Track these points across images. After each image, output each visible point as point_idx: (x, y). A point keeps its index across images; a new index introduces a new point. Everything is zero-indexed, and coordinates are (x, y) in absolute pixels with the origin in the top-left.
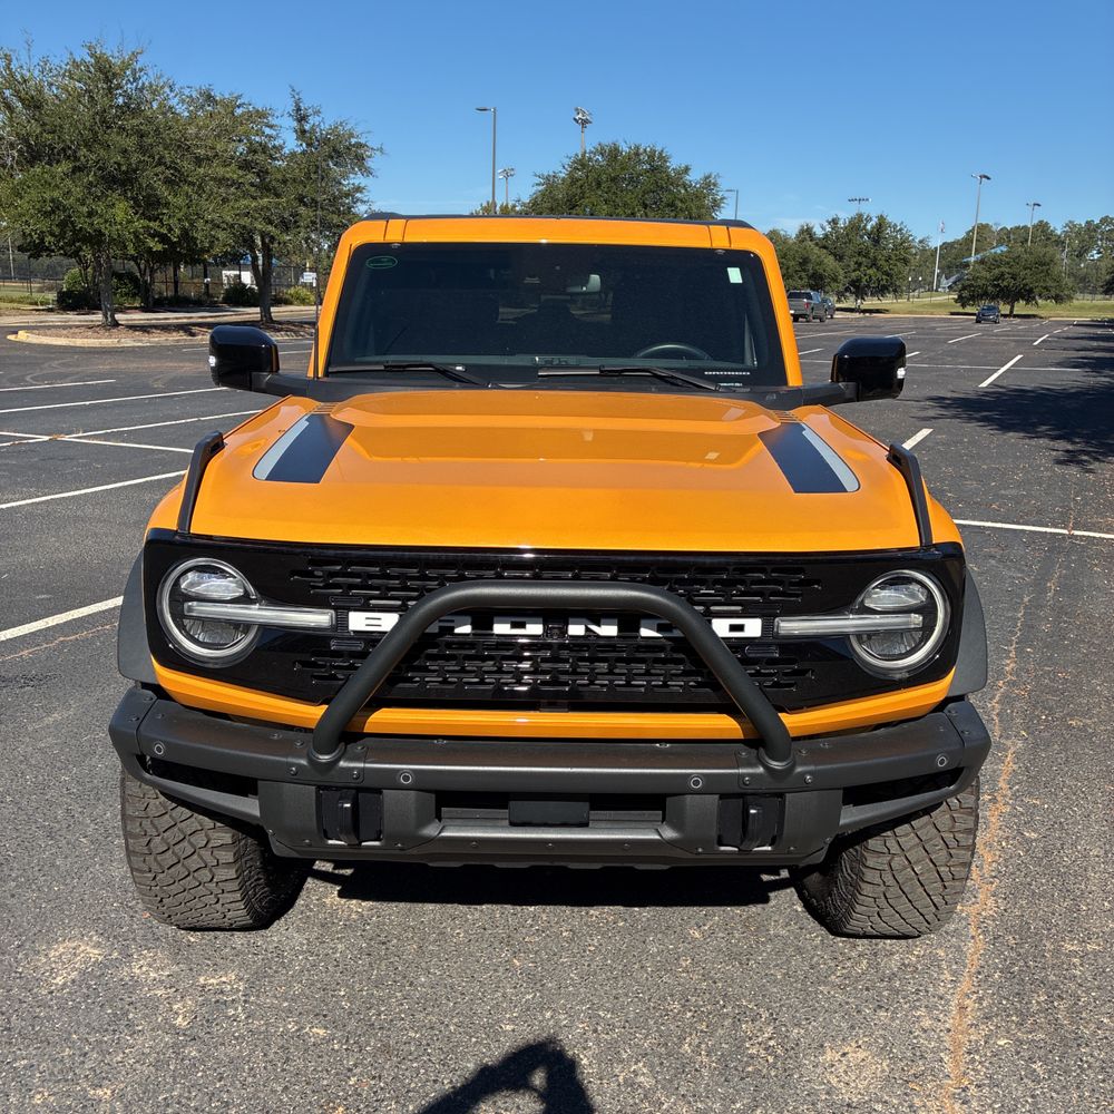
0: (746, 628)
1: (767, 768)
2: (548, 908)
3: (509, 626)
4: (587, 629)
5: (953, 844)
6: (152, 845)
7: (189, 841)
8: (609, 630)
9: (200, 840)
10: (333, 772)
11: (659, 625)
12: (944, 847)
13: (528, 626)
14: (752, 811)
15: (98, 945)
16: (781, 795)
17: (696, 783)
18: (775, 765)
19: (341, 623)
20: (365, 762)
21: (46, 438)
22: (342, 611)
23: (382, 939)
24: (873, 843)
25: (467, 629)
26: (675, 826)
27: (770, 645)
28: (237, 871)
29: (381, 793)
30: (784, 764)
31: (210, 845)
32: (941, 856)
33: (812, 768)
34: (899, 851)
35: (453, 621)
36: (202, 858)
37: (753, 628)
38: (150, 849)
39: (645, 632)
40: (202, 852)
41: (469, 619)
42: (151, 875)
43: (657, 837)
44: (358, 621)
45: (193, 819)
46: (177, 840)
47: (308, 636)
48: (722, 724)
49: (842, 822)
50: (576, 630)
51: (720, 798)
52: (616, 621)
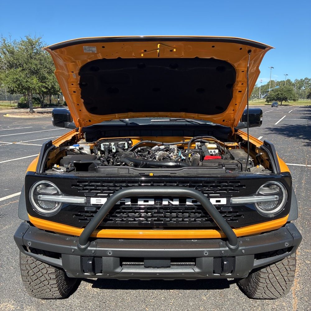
0: (221, 201)
1: (229, 248)
2: (157, 290)
3: (143, 202)
4: (169, 202)
5: (289, 269)
6: (29, 273)
7: (41, 271)
8: (176, 203)
9: (44, 271)
10: (86, 251)
11: (192, 201)
12: (286, 271)
13: (149, 202)
14: (225, 263)
15: (13, 304)
16: (234, 257)
17: (206, 253)
18: (232, 247)
19: (88, 201)
20: (96, 248)
21: (12, 143)
22: (89, 197)
23: (104, 301)
25: (129, 203)
26: (199, 268)
27: (229, 207)
28: (56, 281)
29: (102, 258)
30: (235, 247)
31: (48, 273)
32: (285, 274)
33: (244, 248)
34: (271, 272)
35: (125, 200)
36: (45, 277)
37: (224, 201)
38: (28, 274)
39: (188, 203)
40: (45, 275)
41: (130, 200)
42: (29, 283)
43: (193, 271)
44: (94, 201)
45: (42, 264)
46: (37, 271)
47: (77, 206)
48: (214, 233)
50: (165, 203)
51: (214, 258)
52: (178, 200)
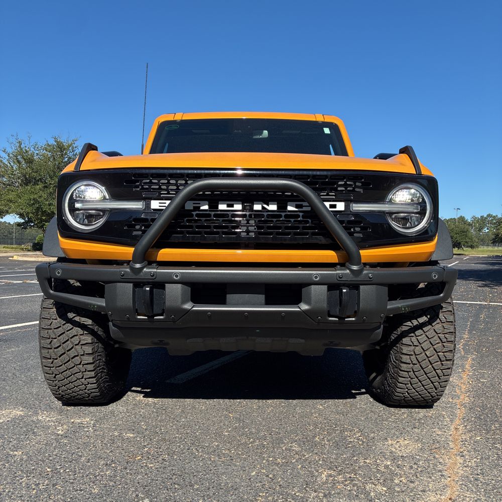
0: (337, 206)
1: (351, 270)
3: (226, 205)
4: (263, 208)
5: (444, 340)
6: (52, 343)
7: (71, 341)
8: (273, 207)
9: (76, 340)
10: (142, 274)
11: (296, 205)
12: (440, 341)
13: (235, 205)
14: (344, 291)
16: (358, 286)
17: (316, 277)
18: (354, 267)
19: (148, 206)
20: (157, 269)
21: (22, 282)
22: (148, 199)
24: (406, 340)
25: (206, 207)
26: (308, 303)
27: (349, 214)
28: (93, 359)
30: (358, 267)
31: (81, 343)
32: (439, 347)
33: (372, 272)
34: (418, 344)
35: (199, 204)
36: (76, 351)
37: (341, 206)
38: (51, 346)
39: (290, 208)
40: (77, 347)
41: (207, 202)
42: (51, 361)
43: (299, 309)
44: (155, 204)
45: (73, 330)
46: (64, 341)
48: (329, 255)
49: (388, 307)
50: (257, 207)
51: (329, 289)
52: (276, 203)
